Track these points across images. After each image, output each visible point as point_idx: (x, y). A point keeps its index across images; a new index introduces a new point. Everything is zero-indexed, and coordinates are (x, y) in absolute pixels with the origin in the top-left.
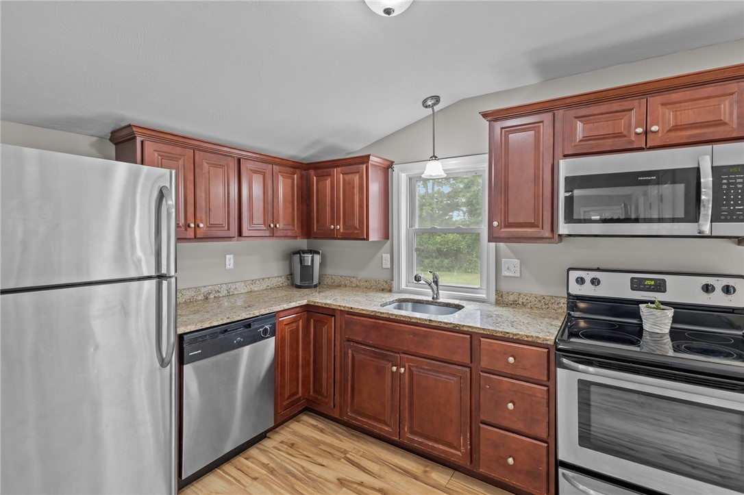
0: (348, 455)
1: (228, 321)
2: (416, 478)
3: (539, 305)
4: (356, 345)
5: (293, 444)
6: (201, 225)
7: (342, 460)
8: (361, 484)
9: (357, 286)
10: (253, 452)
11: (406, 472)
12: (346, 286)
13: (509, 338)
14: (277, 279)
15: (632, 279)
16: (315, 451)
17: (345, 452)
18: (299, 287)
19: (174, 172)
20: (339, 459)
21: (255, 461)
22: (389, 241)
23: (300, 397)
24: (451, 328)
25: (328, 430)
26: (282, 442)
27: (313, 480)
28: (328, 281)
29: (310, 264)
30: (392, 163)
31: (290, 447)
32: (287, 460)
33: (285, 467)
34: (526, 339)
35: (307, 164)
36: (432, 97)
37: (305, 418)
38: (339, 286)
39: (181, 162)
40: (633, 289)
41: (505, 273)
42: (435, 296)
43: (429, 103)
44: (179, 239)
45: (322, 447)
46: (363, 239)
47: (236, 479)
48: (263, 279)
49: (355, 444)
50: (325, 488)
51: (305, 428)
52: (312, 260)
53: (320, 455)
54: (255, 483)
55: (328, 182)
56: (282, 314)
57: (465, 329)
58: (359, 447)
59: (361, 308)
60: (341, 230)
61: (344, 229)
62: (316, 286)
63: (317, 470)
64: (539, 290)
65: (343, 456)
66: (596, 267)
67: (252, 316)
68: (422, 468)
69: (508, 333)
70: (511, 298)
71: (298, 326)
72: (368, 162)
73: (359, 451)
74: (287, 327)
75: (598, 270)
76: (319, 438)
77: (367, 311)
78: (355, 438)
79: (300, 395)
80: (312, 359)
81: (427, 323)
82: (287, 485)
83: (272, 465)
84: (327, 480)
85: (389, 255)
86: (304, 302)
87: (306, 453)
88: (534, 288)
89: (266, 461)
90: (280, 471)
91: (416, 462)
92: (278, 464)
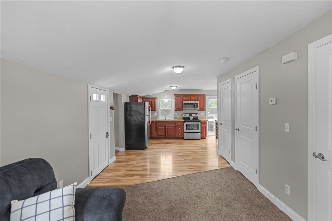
4: (158, 126)
34: (183, 121)
64: (179, 116)
85: (156, 113)
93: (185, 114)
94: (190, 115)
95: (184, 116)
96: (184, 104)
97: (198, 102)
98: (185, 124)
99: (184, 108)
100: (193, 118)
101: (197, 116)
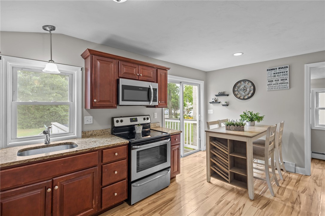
13: (115, 146)
15: (130, 119)
24: (89, 151)
34: (121, 144)
40: (131, 122)
41: (86, 123)
42: (47, 142)
43: (48, 29)
57: (96, 149)
66: (120, 116)
69: (114, 144)
75: (121, 117)
81: (75, 153)
88: (99, 127)
93: (119, 119)
94: (132, 120)
95: (116, 125)
96: (123, 86)
97: (155, 86)
98: (134, 153)
99: (123, 100)
100: (143, 128)
101: (149, 121)
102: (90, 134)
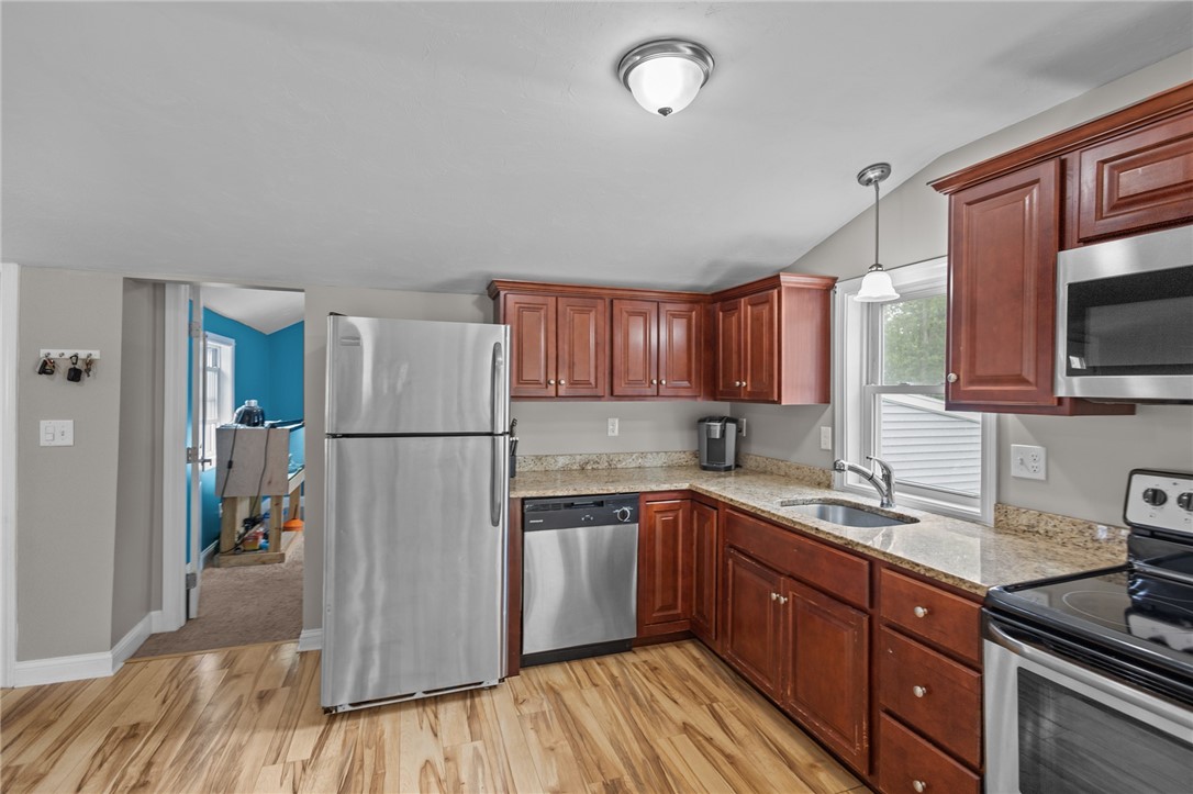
0: (714, 705)
1: (575, 493)
2: (791, 765)
3: (1080, 540)
4: (736, 553)
5: (656, 668)
6: (563, 382)
7: (704, 707)
8: (710, 740)
9: (786, 475)
10: (610, 660)
11: (782, 754)
12: (772, 473)
14: (678, 454)
16: (677, 684)
17: (714, 700)
18: (705, 468)
19: (508, 327)
20: (700, 704)
21: (606, 670)
22: (830, 406)
23: (678, 615)
24: (842, 545)
25: (710, 669)
26: (645, 662)
27: (654, 711)
28: (750, 463)
29: (718, 437)
30: (835, 280)
31: (652, 670)
32: (640, 682)
33: (633, 687)
35: (712, 295)
36: (872, 167)
37: (691, 648)
38: (765, 473)
39: (543, 312)
41: (1015, 470)
42: (885, 502)
43: (871, 175)
44: (513, 398)
45: (689, 684)
46: (774, 402)
47: (577, 678)
48: (658, 453)
49: (733, 697)
50: (662, 725)
51: (682, 657)
52: (723, 433)
53: (680, 691)
54: (593, 689)
55: (734, 319)
56: (650, 497)
58: (736, 700)
59: (742, 501)
60: (749, 389)
61: (752, 386)
62: (728, 469)
63: (666, 703)
64: (1083, 510)
65: (708, 702)
67: (605, 492)
68: (810, 760)
70: (1024, 520)
71: (676, 518)
72: (780, 285)
73: (733, 706)
74: (658, 516)
76: (691, 672)
77: (748, 506)
78: (738, 690)
79: (679, 611)
80: (695, 566)
82: (623, 704)
83: (620, 679)
84: (670, 719)
85: (830, 429)
86: (685, 486)
87: (664, 683)
88: (1070, 505)
89: (616, 672)
90: (625, 689)
91: (806, 748)
92: (627, 680)
102: (1025, 522)
